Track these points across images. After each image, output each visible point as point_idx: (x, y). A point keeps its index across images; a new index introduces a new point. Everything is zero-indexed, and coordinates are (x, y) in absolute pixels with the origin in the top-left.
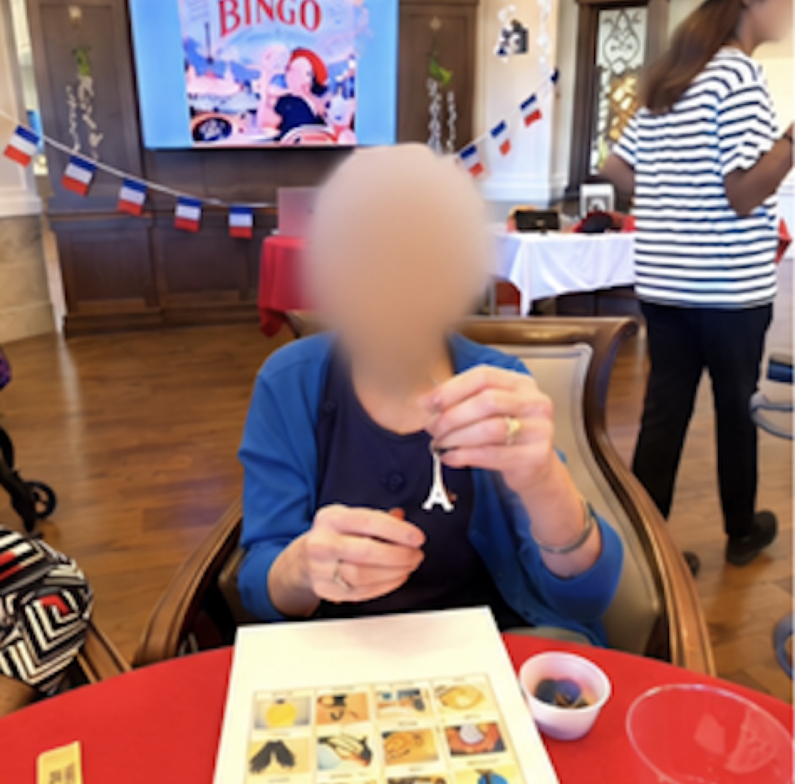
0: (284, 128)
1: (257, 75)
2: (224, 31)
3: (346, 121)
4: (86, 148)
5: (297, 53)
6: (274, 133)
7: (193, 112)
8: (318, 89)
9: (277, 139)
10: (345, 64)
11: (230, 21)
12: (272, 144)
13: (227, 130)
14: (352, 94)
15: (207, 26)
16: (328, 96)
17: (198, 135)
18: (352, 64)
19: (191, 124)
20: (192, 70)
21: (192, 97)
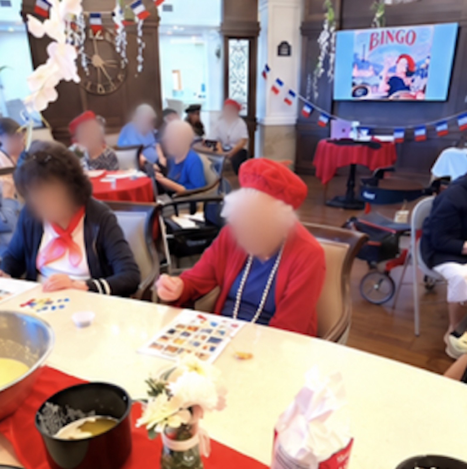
0: (390, 92)
1: (382, 68)
2: (371, 47)
3: (421, 88)
4: (311, 100)
5: (401, 57)
6: (386, 94)
7: (354, 84)
8: (409, 73)
9: (388, 96)
10: (423, 62)
11: (374, 43)
12: (385, 99)
13: (366, 93)
14: (426, 75)
15: (364, 46)
16: (414, 77)
17: (354, 95)
18: (428, 61)
19: (352, 89)
20: (356, 67)
21: (353, 78)
